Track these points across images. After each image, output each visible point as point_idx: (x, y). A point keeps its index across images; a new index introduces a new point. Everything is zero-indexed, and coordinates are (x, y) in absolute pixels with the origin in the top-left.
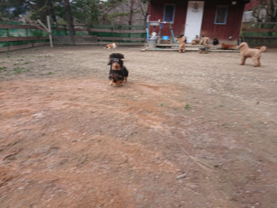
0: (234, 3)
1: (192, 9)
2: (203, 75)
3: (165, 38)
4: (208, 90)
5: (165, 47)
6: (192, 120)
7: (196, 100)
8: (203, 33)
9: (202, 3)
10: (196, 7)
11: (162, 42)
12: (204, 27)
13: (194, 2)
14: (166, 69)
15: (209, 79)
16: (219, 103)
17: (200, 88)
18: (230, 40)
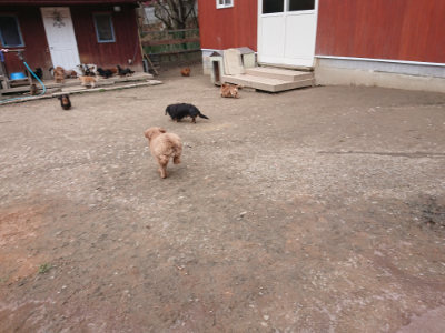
0: (117, 9)
1: (53, 21)
2: (88, 156)
3: (17, 77)
4: (92, 198)
5: (21, 93)
6: (48, 305)
7: (65, 240)
8: (85, 59)
9: (67, 10)
10: (58, 18)
11: (13, 84)
12: (82, 50)
13: (52, 9)
14: (22, 156)
15: (96, 166)
16: (102, 229)
17: (79, 195)
18: (131, 64)
